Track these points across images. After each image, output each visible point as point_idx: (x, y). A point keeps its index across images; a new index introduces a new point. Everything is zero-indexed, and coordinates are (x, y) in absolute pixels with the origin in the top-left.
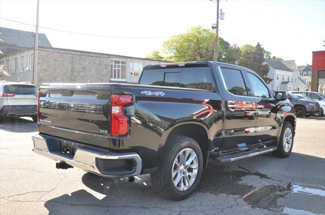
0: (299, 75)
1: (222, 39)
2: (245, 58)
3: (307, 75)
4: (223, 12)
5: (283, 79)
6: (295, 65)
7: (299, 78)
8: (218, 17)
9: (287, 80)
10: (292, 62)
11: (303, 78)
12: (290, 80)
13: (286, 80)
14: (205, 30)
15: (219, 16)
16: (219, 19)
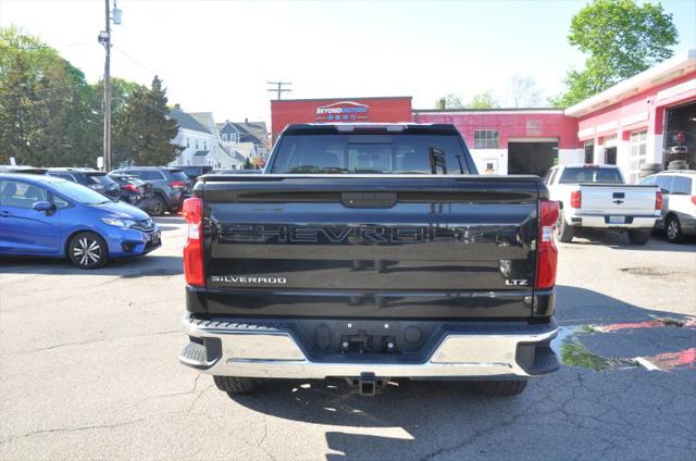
0: (220, 140)
1: (67, 63)
2: (133, 104)
3: (229, 140)
4: (118, 7)
5: (197, 147)
6: (212, 121)
7: (220, 146)
8: (108, 19)
9: (203, 149)
10: (208, 115)
11: (225, 144)
12: (208, 149)
13: (201, 149)
14: (25, 39)
15: (111, 15)
16: (111, 21)
